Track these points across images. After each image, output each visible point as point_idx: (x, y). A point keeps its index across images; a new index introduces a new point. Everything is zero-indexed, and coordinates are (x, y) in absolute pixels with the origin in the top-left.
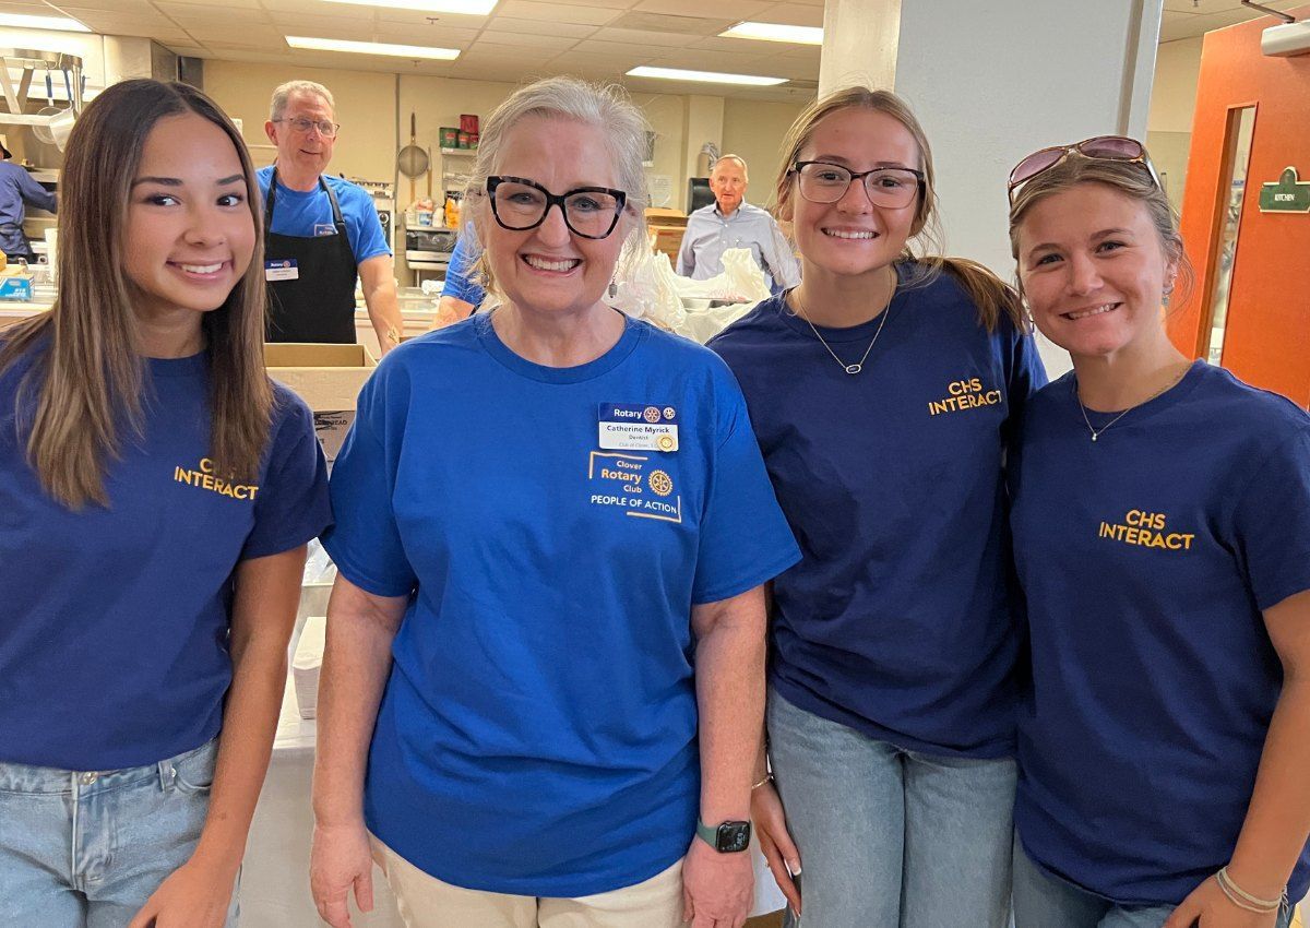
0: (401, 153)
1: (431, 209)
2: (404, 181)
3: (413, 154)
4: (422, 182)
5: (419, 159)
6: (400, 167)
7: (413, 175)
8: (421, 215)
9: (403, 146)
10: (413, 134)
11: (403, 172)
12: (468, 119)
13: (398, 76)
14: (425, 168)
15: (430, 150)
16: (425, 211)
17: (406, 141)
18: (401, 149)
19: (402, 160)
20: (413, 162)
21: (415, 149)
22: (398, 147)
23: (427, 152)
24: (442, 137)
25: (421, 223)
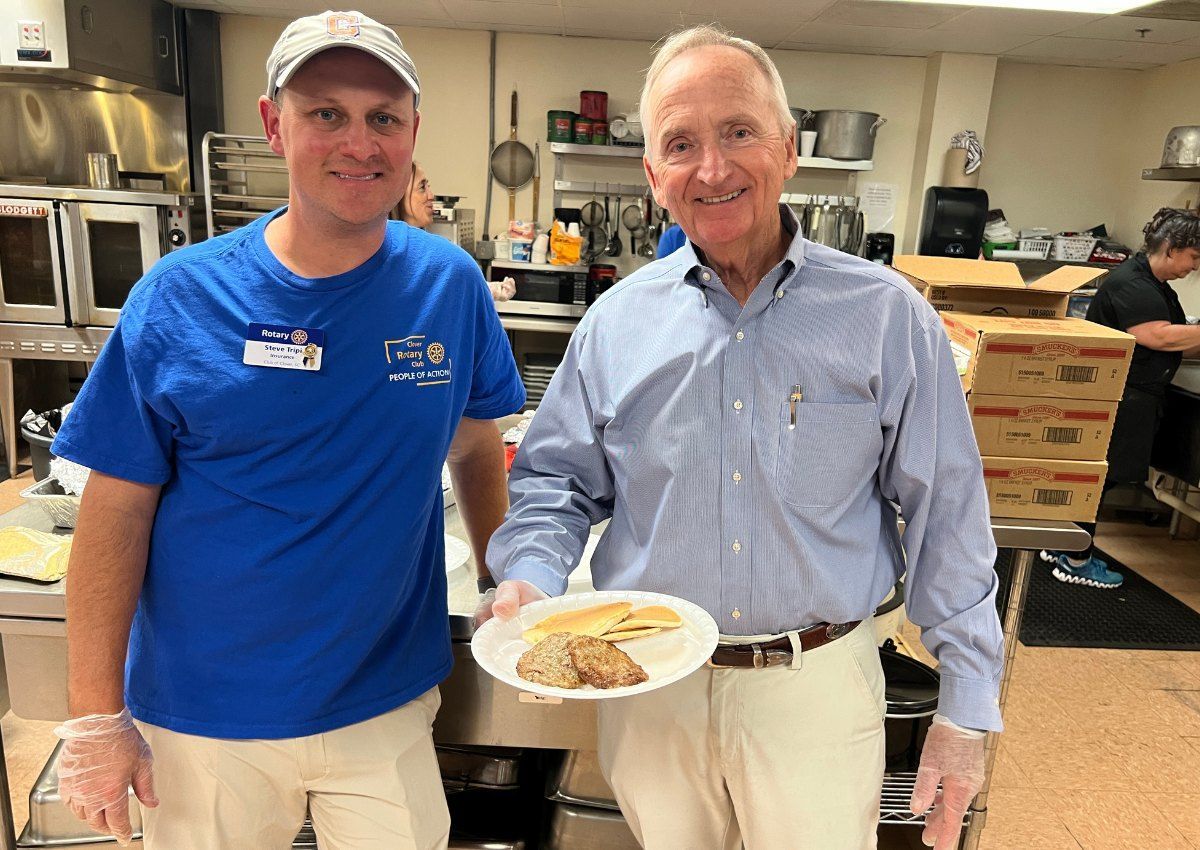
0: (496, 152)
1: (529, 236)
2: (500, 193)
3: (513, 153)
4: (525, 195)
5: (521, 161)
6: (494, 174)
7: (512, 184)
8: (514, 245)
9: (498, 141)
10: (514, 123)
11: (501, 181)
12: (592, 98)
13: (494, 35)
14: (530, 175)
15: (537, 147)
16: (521, 240)
17: (503, 134)
18: (495, 147)
19: (495, 163)
20: (513, 164)
21: (516, 146)
22: (492, 142)
23: (533, 149)
24: (551, 127)
25: (515, 257)
